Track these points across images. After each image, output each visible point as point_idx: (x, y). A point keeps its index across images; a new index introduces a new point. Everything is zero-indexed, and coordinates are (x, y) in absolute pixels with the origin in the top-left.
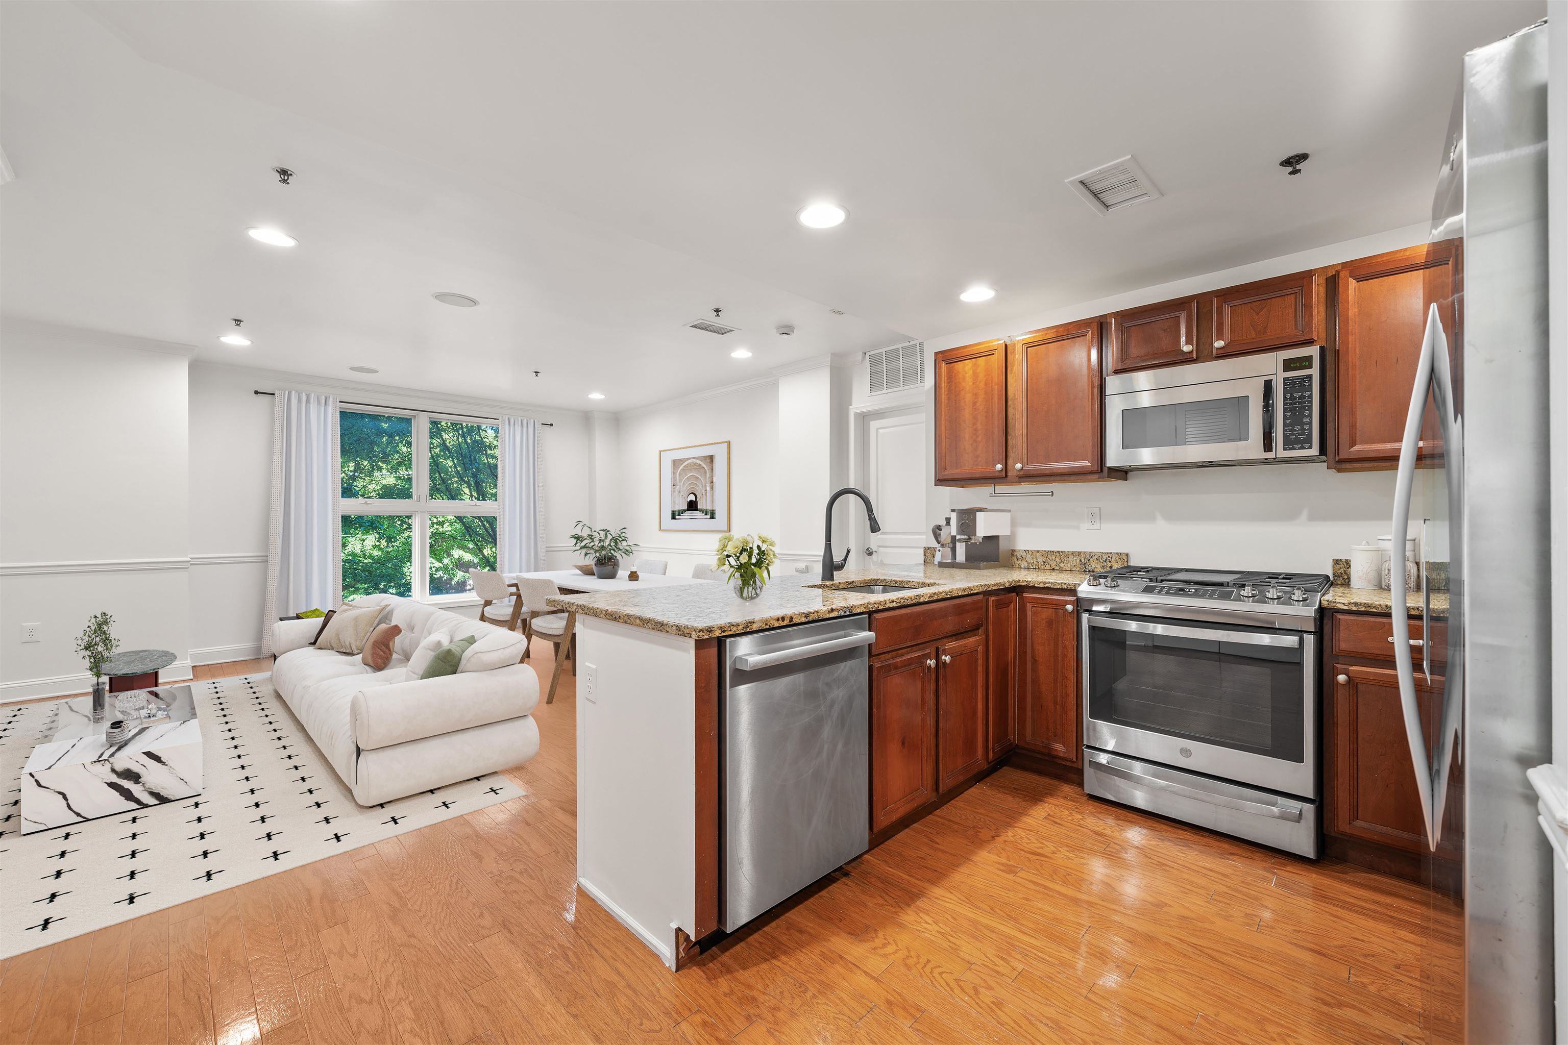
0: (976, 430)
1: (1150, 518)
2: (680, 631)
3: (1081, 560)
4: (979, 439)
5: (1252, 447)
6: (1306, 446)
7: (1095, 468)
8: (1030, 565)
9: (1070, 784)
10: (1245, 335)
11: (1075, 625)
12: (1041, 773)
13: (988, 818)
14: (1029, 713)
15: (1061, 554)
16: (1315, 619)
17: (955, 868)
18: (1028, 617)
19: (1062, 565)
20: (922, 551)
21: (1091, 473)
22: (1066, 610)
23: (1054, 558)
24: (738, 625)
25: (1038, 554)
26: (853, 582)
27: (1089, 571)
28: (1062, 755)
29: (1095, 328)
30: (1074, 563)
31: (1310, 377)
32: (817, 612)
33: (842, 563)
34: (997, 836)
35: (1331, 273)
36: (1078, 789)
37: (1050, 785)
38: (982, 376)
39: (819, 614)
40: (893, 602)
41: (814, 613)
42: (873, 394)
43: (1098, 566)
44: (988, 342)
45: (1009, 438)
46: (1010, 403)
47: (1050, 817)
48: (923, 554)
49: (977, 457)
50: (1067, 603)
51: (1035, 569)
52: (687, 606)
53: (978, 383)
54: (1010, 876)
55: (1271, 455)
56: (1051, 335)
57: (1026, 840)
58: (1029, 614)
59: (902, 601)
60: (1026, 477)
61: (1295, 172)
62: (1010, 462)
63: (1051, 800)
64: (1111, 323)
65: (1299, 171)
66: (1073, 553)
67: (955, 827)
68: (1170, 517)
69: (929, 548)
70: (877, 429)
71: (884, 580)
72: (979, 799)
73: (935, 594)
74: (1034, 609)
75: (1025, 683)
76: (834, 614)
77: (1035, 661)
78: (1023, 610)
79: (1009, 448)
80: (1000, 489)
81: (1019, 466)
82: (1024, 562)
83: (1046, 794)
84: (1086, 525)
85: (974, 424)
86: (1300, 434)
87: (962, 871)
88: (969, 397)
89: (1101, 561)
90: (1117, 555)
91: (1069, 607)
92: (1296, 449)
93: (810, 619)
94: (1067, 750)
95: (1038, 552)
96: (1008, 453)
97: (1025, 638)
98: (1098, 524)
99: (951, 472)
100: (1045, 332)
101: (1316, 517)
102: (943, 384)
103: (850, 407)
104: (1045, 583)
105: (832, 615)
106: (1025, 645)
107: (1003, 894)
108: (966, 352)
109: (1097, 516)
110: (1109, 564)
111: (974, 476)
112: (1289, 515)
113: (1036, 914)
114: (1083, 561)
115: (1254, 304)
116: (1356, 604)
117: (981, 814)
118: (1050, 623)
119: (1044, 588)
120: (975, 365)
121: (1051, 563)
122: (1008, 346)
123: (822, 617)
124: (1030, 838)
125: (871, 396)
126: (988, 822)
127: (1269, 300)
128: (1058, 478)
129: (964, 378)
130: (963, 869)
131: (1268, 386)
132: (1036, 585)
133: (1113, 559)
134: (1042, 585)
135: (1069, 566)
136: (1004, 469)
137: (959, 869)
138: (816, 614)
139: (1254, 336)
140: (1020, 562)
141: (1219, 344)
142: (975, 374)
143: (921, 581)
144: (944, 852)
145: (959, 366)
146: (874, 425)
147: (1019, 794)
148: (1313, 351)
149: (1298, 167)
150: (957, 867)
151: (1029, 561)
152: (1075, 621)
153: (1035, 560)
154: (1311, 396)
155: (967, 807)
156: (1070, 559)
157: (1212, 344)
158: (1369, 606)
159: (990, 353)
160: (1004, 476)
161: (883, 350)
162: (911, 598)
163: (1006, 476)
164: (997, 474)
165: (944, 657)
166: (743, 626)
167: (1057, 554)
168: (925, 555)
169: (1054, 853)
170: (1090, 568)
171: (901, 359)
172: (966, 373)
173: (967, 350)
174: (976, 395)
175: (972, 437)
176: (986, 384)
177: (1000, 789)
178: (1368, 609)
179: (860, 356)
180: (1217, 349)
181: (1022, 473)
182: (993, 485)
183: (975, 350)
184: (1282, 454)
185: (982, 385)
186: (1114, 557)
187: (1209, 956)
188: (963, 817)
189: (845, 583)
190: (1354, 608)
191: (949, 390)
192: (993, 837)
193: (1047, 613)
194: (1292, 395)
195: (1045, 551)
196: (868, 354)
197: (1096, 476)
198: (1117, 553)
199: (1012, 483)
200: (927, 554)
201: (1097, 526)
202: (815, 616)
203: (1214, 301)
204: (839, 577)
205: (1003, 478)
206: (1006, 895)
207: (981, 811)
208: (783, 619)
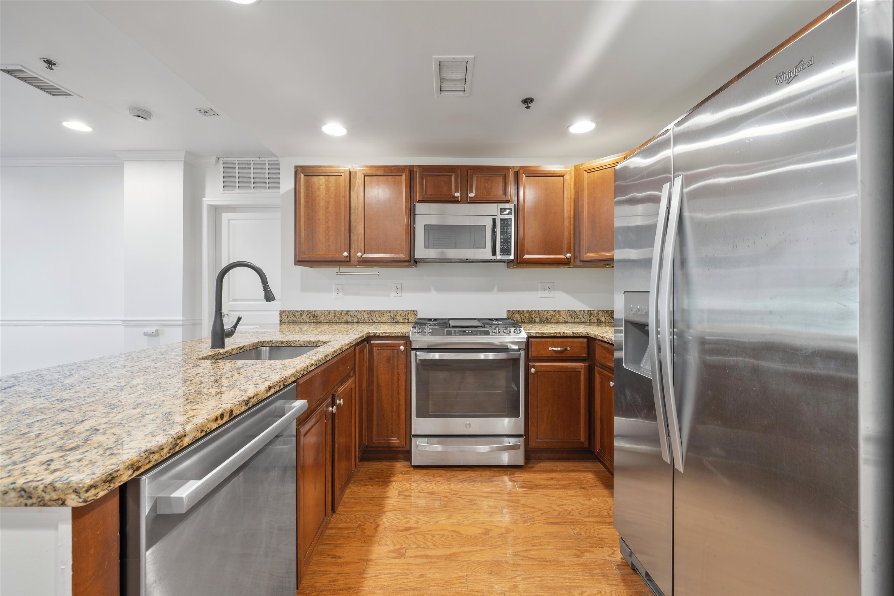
0: (328, 227)
1: (428, 290)
2: (30, 497)
3: (391, 316)
4: (331, 233)
5: (486, 253)
6: (509, 254)
7: (407, 258)
8: (360, 320)
9: (399, 462)
10: (482, 193)
11: (405, 359)
12: (380, 460)
13: (366, 513)
14: (375, 422)
15: (379, 312)
16: (526, 342)
17: (363, 576)
18: (374, 357)
19: (380, 319)
20: (279, 313)
21: (405, 261)
22: (400, 350)
23: (375, 315)
24: (161, 448)
25: (364, 313)
26: (244, 346)
27: (396, 322)
28: (397, 445)
29: (408, 172)
30: (387, 317)
31: (511, 219)
32: (257, 395)
33: (232, 330)
34: (378, 527)
35: (516, 170)
36: (406, 464)
37: (388, 466)
38: (332, 189)
39: (258, 396)
40: (312, 365)
41: (253, 398)
42: (226, 192)
43: (401, 319)
44: (336, 167)
45: (352, 235)
46: (352, 211)
47: (401, 493)
48: (279, 316)
49: (329, 246)
50: (400, 345)
51: (363, 322)
52: (29, 426)
53: (330, 194)
54: (402, 560)
55: (494, 257)
56: (380, 171)
57: (396, 521)
58: (375, 354)
59: (318, 362)
60: (365, 262)
61: (528, 107)
62: (352, 251)
63: (395, 478)
64: (416, 171)
65: (530, 107)
66: (386, 312)
67: (346, 532)
68: (439, 289)
69: (284, 311)
70: (229, 220)
71: (271, 341)
72: (352, 498)
73: (335, 351)
74: (379, 351)
75: (373, 402)
76: (272, 391)
77: (379, 386)
78: (371, 352)
79: (352, 242)
80: (344, 269)
81: (359, 254)
82: (355, 318)
83: (390, 474)
84: (393, 294)
85: (327, 222)
86: (507, 248)
87: (369, 575)
88: (322, 203)
89: (403, 316)
90: (411, 312)
91: (402, 348)
92: (505, 255)
93: (250, 405)
94: (400, 441)
95: (365, 311)
96: (351, 245)
97: (373, 371)
98: (400, 293)
99: (306, 256)
100: (377, 169)
101: (501, 289)
102: (303, 190)
103: (204, 199)
104: (386, 333)
105: (270, 393)
106: (373, 376)
107: (405, 580)
108: (320, 170)
109: (399, 289)
110: (407, 318)
111: (327, 259)
112: (489, 289)
113: (433, 586)
114: (392, 316)
115: (486, 177)
116: (538, 333)
117: (358, 511)
118: (389, 359)
119: (386, 336)
120: (327, 180)
121: (373, 318)
122: (351, 172)
123: (261, 398)
124: (398, 517)
125: (224, 193)
126: (366, 517)
127: (492, 177)
128: (384, 264)
129: (319, 189)
130: (370, 573)
131: (494, 220)
132: (381, 335)
133: (410, 314)
134: (384, 335)
135: (384, 319)
136: (349, 256)
137: (366, 576)
138: (255, 398)
139: (486, 194)
140: (353, 319)
141: (472, 195)
142: (328, 188)
143: (306, 340)
144: (348, 563)
145: (315, 179)
146: (225, 216)
147: (374, 482)
148: (511, 206)
149: (529, 105)
150: (363, 573)
151: (359, 318)
152: (405, 356)
153: (362, 317)
154: (511, 229)
155: (346, 509)
156: (385, 315)
157: (467, 195)
158: (543, 333)
159: (339, 175)
160: (349, 260)
161: (236, 160)
162: (322, 359)
163: (350, 261)
164: (344, 259)
165: (338, 401)
166: (169, 448)
167: (377, 313)
168: (281, 316)
169: (417, 523)
170: (396, 321)
171: (252, 169)
172: (321, 185)
173: (320, 169)
174: (328, 202)
175: (325, 232)
176: (336, 196)
177: (362, 483)
178: (543, 335)
179: (213, 160)
180: (470, 198)
181: (361, 259)
182: (339, 266)
183: (328, 170)
184: (499, 257)
185: (333, 196)
186: (410, 313)
187: (526, 557)
188: (348, 520)
189: (237, 349)
190: (538, 335)
191: (307, 196)
192: (375, 529)
193: (386, 353)
194: (503, 227)
195: (369, 311)
196: (221, 160)
197: (407, 264)
198: (412, 311)
199: (354, 266)
200: (282, 316)
201: (399, 294)
202: (255, 400)
203: (469, 171)
204: (231, 344)
205: (346, 262)
206: (408, 580)
207: (358, 508)
208: (222, 416)
